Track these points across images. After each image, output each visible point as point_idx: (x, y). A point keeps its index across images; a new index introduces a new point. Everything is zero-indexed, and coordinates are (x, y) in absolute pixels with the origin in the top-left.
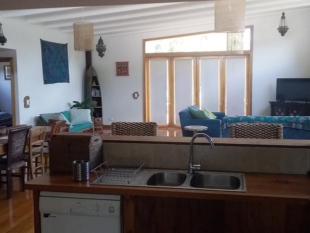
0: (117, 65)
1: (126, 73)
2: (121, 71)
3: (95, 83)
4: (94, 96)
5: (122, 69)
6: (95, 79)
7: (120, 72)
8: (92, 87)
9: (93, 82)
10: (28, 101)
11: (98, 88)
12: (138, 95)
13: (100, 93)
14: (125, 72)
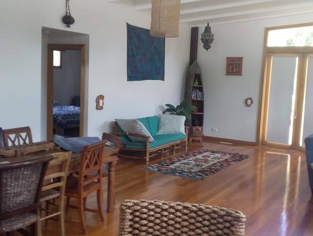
0: (227, 62)
1: (238, 72)
2: (233, 69)
3: (197, 83)
4: (195, 99)
5: (234, 66)
6: (198, 77)
7: (231, 71)
8: (194, 87)
9: (195, 81)
10: (101, 101)
11: (201, 89)
12: (252, 102)
13: (203, 95)
14: (238, 70)
